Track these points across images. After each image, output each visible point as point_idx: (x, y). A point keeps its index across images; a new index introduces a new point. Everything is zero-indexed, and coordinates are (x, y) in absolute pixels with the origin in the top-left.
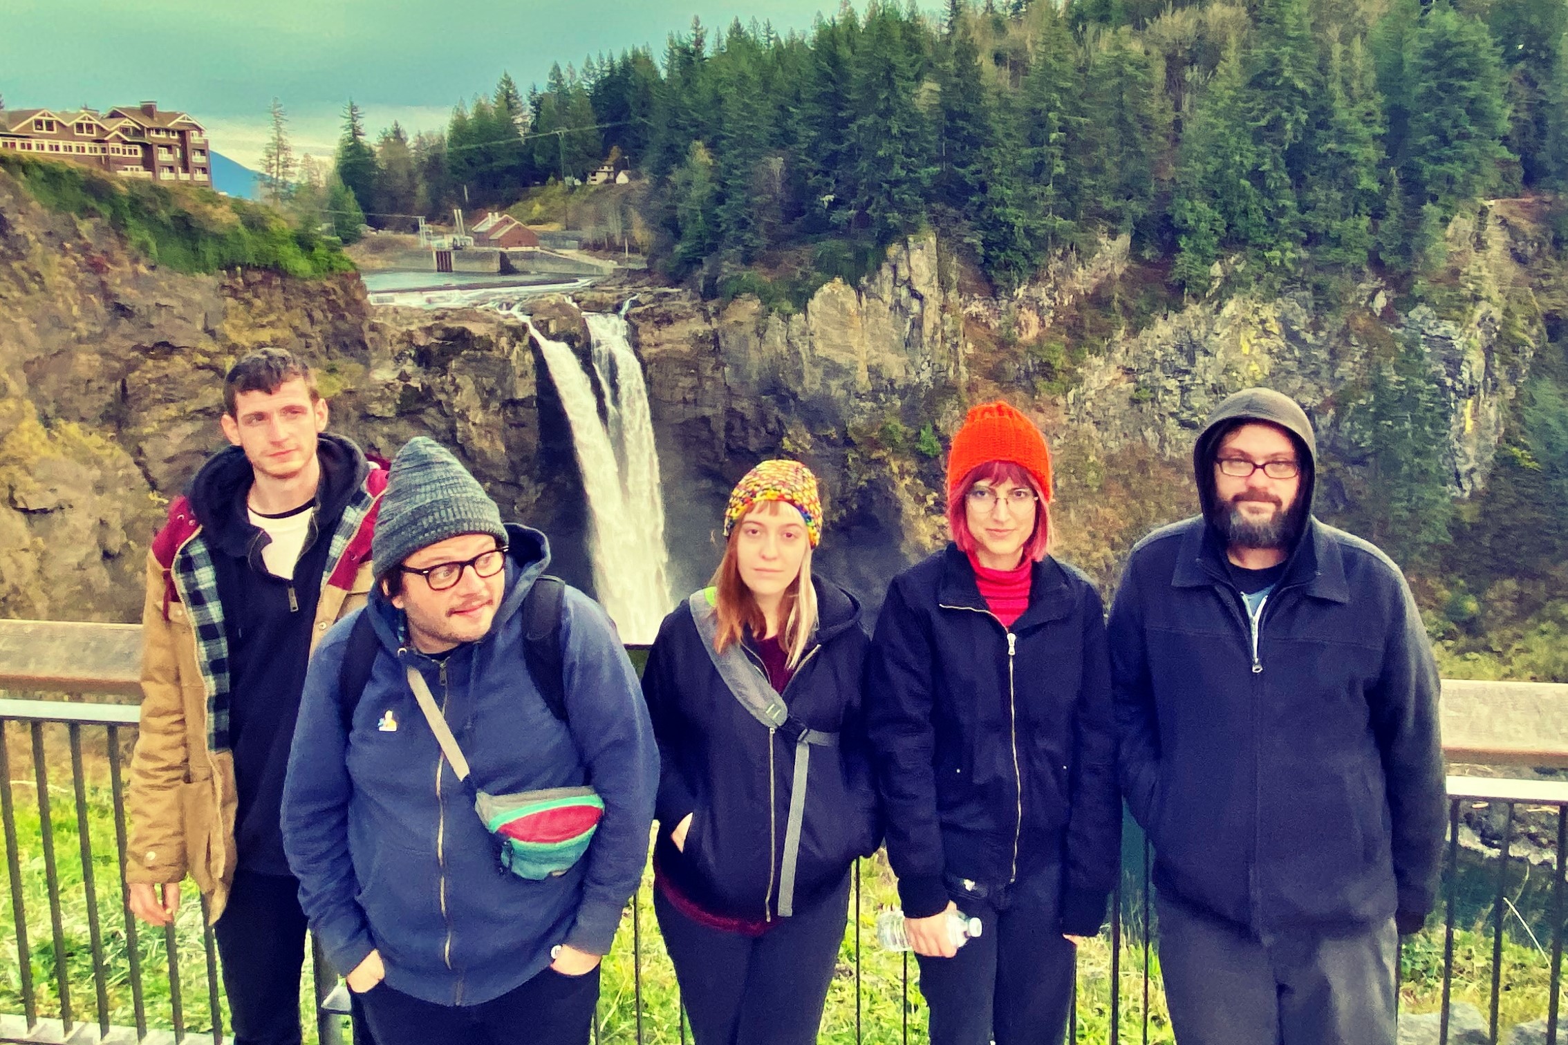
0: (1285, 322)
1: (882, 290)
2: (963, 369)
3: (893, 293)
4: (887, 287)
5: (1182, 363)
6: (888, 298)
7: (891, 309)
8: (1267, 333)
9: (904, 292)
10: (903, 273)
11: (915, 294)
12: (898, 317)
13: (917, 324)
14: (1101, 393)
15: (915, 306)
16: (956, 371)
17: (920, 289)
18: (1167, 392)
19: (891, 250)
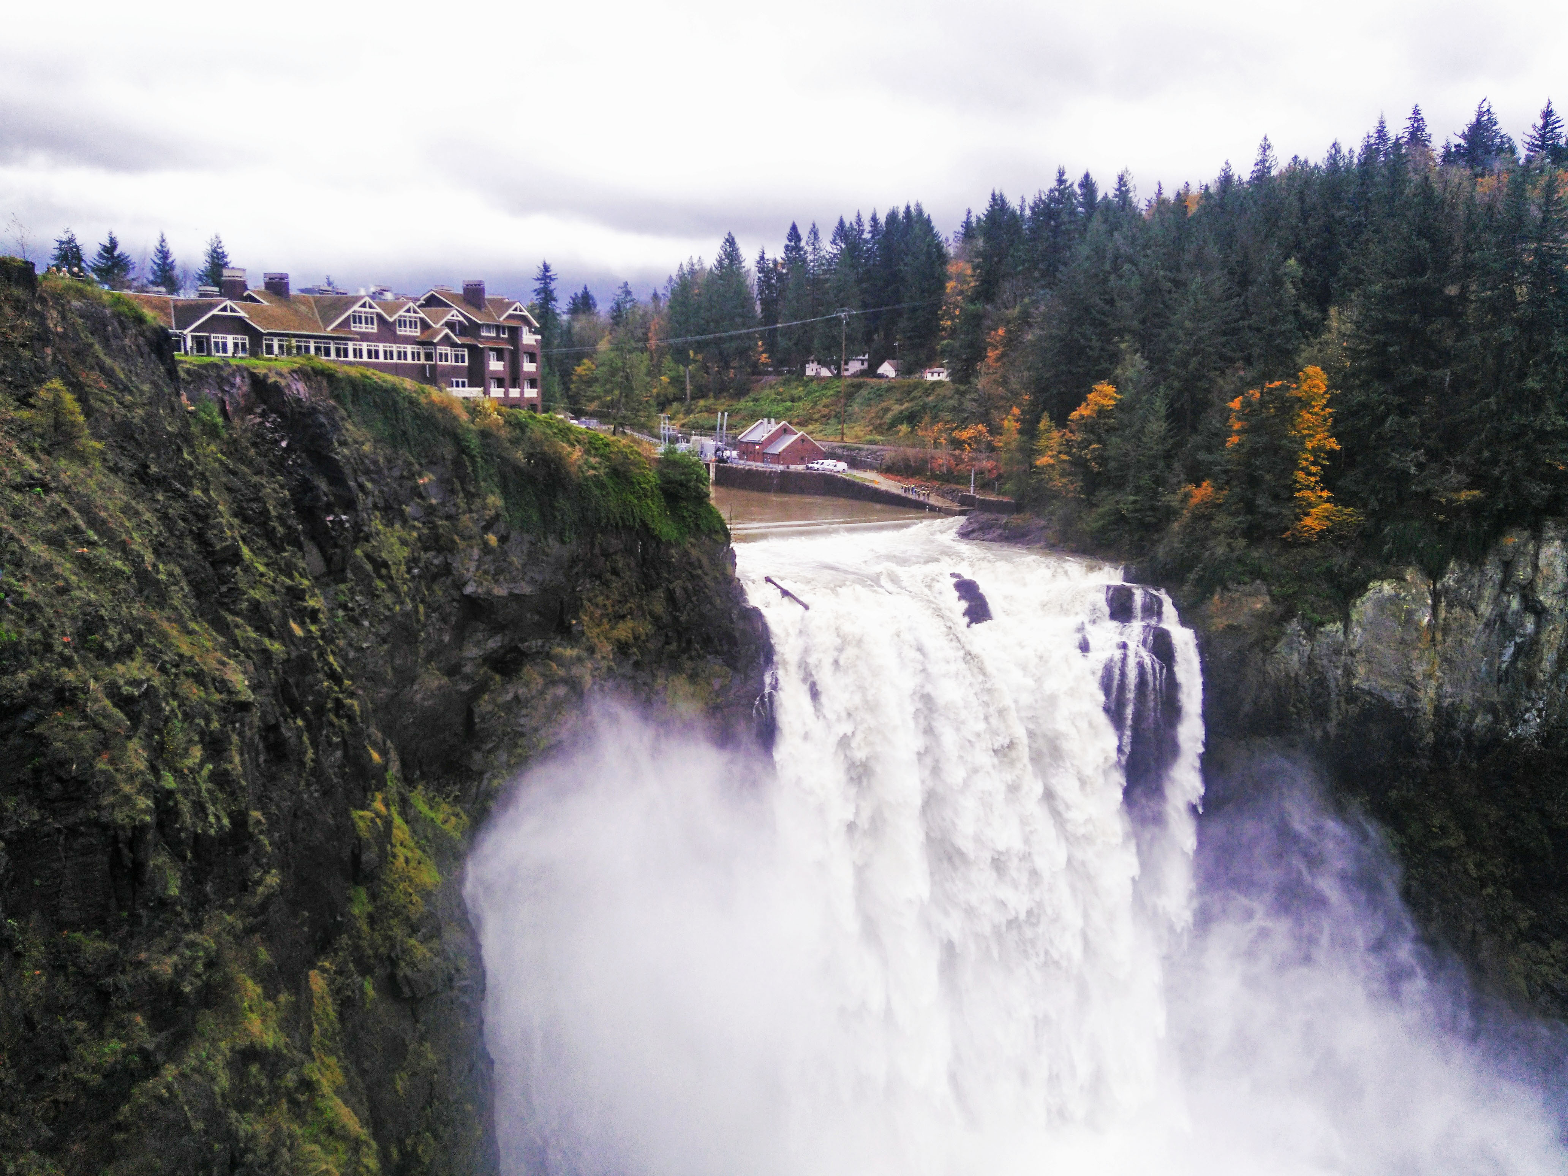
1: (1480, 597)
3: (1496, 601)
4: (1488, 592)
6: (1485, 609)
7: (1486, 625)
9: (1515, 604)
10: (1522, 574)
11: (1532, 606)
12: (1494, 638)
13: (1527, 651)
15: (1529, 623)
17: (1546, 599)
19: (1512, 540)
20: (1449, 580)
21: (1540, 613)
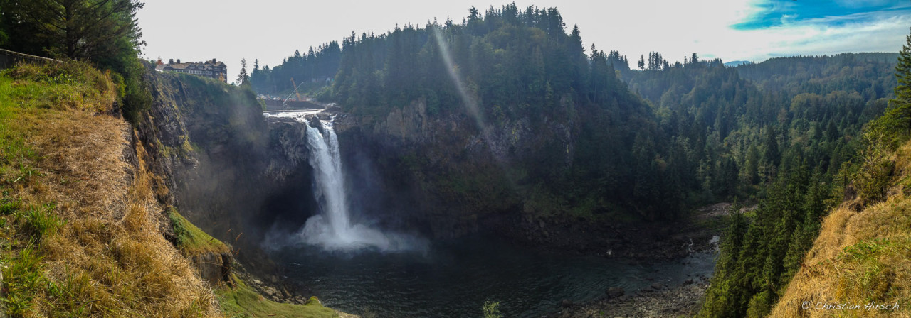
0: (523, 125)
1: (410, 114)
2: (434, 139)
4: (412, 114)
5: (497, 137)
6: (412, 117)
7: (412, 120)
8: (518, 128)
9: (417, 115)
10: (416, 110)
11: (420, 116)
12: (414, 123)
13: (420, 125)
14: (474, 146)
15: (420, 120)
16: (432, 140)
17: (422, 115)
18: (492, 145)
19: (413, 103)
20: (404, 112)
21: (422, 117)
